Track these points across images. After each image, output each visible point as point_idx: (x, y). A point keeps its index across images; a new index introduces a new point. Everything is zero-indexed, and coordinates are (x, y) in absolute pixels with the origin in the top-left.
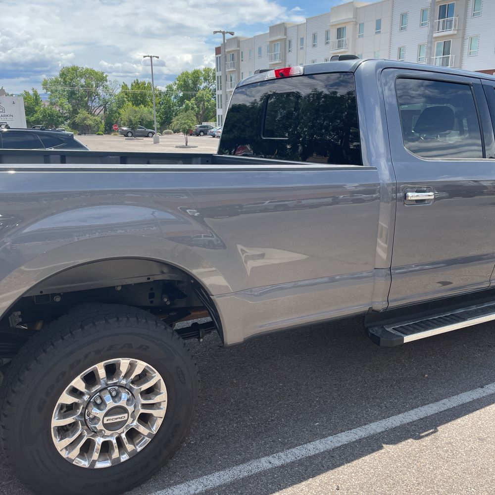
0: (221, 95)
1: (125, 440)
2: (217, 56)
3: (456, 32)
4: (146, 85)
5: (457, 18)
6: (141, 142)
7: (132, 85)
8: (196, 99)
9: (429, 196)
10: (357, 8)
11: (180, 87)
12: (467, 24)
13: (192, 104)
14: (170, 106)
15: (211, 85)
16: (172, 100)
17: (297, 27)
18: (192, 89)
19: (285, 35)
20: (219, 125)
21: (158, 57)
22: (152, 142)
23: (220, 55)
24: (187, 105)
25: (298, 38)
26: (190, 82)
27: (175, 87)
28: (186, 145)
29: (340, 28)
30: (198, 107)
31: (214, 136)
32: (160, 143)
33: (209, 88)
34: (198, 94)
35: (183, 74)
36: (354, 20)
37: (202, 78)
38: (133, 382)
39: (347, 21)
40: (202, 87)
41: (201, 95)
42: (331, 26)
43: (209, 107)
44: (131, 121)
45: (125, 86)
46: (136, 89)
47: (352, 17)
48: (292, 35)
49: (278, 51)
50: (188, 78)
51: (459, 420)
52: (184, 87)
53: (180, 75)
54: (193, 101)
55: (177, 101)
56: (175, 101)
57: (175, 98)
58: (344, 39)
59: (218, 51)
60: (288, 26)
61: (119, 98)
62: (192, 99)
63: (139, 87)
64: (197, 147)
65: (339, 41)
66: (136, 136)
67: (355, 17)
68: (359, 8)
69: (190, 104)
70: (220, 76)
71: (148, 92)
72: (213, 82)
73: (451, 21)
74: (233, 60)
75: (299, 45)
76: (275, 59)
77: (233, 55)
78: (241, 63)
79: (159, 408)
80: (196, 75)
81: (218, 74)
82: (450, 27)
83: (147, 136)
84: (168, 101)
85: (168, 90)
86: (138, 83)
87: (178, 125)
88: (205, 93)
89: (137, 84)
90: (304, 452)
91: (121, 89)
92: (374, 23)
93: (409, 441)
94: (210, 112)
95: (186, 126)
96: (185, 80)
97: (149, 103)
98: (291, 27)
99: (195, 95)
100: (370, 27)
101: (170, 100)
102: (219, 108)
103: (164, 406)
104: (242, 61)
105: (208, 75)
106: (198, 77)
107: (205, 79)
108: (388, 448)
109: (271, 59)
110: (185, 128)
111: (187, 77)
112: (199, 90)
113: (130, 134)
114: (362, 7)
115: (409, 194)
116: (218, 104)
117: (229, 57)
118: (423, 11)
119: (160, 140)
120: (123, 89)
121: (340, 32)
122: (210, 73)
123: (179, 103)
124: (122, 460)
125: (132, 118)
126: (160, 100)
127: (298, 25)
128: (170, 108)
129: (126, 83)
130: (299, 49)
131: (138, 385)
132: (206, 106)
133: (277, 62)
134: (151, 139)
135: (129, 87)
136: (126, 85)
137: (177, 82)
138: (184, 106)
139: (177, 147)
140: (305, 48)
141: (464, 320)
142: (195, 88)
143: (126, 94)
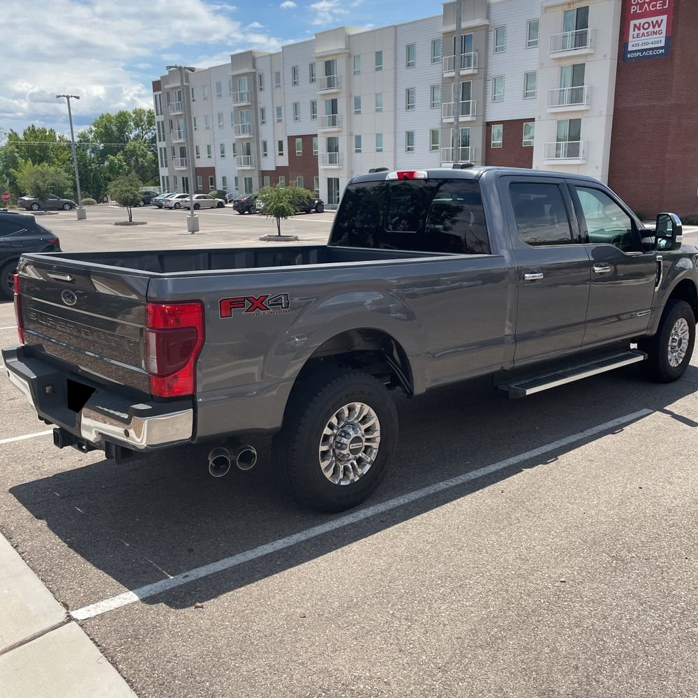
0: (165, 149)
1: (357, 466)
2: (156, 93)
3: (476, 71)
4: (48, 133)
5: (477, 54)
6: (57, 218)
7: (25, 134)
8: (125, 154)
9: (539, 276)
10: (349, 36)
11: (99, 136)
12: (489, 62)
13: (119, 160)
14: (86, 163)
15: (146, 133)
16: (89, 154)
17: (269, 57)
18: (117, 138)
19: (254, 67)
20: (164, 190)
21: (78, 98)
22: (74, 217)
23: (160, 92)
24: (112, 162)
25: (271, 73)
26: (114, 129)
27: (91, 136)
28: (131, 221)
29: (330, 61)
30: (128, 164)
31: (160, 207)
32: (87, 219)
33: (143, 137)
34: (128, 147)
35: (102, 117)
36: (347, 51)
37: (132, 124)
38: (360, 422)
39: (339, 52)
40: (132, 136)
41: (132, 148)
42: (317, 58)
43: (146, 164)
44: (38, 188)
45: (13, 136)
46: (32, 139)
47: (344, 47)
48: (263, 67)
49: (245, 89)
50: (111, 123)
51: (571, 452)
52: (105, 136)
53: (98, 119)
54: (120, 156)
55: (96, 157)
56: (93, 156)
57: (93, 152)
58: (335, 75)
59: (157, 86)
60: (257, 56)
61: (5, 154)
62: (119, 154)
63: (36, 137)
64: (145, 223)
65: (329, 79)
66: (46, 209)
67: (348, 47)
68: (353, 36)
69: (116, 161)
70: (162, 122)
71: (51, 144)
72: (149, 129)
73: (469, 57)
74: (180, 100)
75: (274, 82)
76: (242, 100)
77: (179, 92)
78: (193, 104)
79: (375, 442)
80: (122, 119)
81: (159, 118)
82: (469, 65)
83: (62, 209)
84: (83, 157)
85: (81, 141)
86: (33, 130)
87: (117, 194)
88: (137, 145)
89: (32, 132)
90: (467, 477)
91: (8, 139)
92: (374, 56)
93: (540, 465)
94: (147, 171)
95: (129, 194)
96: (106, 125)
97: (54, 160)
98: (260, 57)
99: (122, 148)
100: (368, 61)
101: (86, 154)
102: (162, 166)
103: (378, 440)
104: (193, 101)
105: (141, 119)
106: (127, 122)
107: (137, 125)
108: (526, 471)
109: (236, 100)
110: (128, 197)
111: (109, 121)
112: (128, 139)
113: (35, 207)
114: (356, 35)
115: (526, 275)
116: (162, 162)
117: (174, 96)
118: (434, 43)
119: (87, 214)
120: (10, 140)
121: (329, 67)
122: (142, 116)
123: (100, 159)
124: (356, 480)
125: (41, 184)
126: (70, 155)
127: (271, 55)
128: (86, 167)
129: (15, 131)
130: (274, 86)
131: (364, 424)
132: (140, 163)
133: (245, 104)
134: (74, 213)
135: (21, 136)
136: (16, 133)
137: (94, 129)
138: (107, 163)
139: (116, 224)
140: (282, 86)
141: (565, 377)
142: (122, 139)
143: (17, 147)
